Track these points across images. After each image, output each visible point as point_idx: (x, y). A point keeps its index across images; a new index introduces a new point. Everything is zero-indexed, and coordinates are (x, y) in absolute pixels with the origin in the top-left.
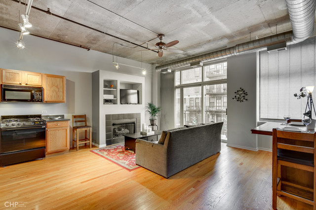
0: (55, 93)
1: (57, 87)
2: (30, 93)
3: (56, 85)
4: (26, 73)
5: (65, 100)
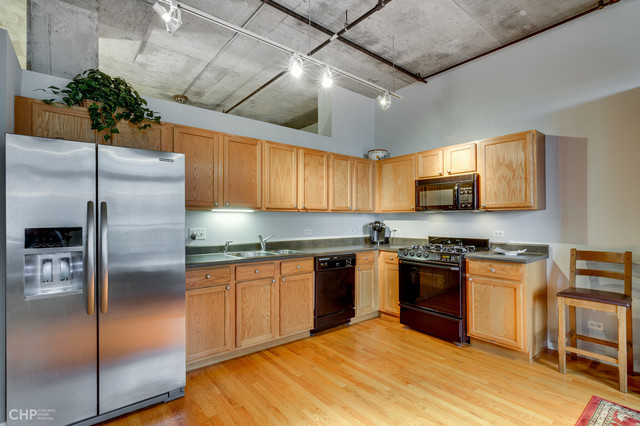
0: (504, 183)
1: (509, 166)
2: (451, 190)
3: (507, 162)
4: (448, 150)
5: (533, 200)
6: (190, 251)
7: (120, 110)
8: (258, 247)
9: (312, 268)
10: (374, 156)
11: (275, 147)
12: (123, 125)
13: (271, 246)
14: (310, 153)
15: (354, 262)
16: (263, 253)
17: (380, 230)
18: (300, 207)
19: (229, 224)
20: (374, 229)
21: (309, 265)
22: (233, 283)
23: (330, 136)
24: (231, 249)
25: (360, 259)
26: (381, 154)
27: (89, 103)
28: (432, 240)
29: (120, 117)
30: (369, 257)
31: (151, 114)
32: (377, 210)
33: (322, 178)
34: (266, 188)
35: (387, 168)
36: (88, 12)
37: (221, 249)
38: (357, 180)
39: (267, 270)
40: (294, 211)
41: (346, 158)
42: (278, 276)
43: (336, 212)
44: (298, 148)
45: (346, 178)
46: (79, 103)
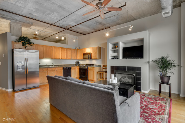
0: (94, 55)
2: (88, 55)
4: (88, 48)
5: (98, 58)
6: (40, 66)
7: (27, 42)
8: (52, 66)
9: (62, 69)
10: (77, 48)
11: (56, 47)
12: (28, 45)
13: (54, 65)
14: (62, 48)
15: (71, 68)
16: (53, 66)
17: (78, 63)
18: (61, 58)
19: (47, 61)
20: (77, 62)
21: (62, 68)
22: (47, 71)
23: (68, 44)
24: (47, 66)
25: (72, 68)
26: (78, 48)
27: (22, 41)
28: (86, 64)
29: (27, 44)
30: (74, 67)
31: (32, 43)
32: (77, 59)
33: (65, 53)
34: (54, 55)
35: (79, 51)
36: (20, 25)
37: (45, 66)
38: (73, 53)
39: (53, 69)
40: (59, 59)
41: (70, 49)
42: (55, 70)
43: (68, 59)
44: (60, 47)
45: (70, 53)
46: (20, 42)
